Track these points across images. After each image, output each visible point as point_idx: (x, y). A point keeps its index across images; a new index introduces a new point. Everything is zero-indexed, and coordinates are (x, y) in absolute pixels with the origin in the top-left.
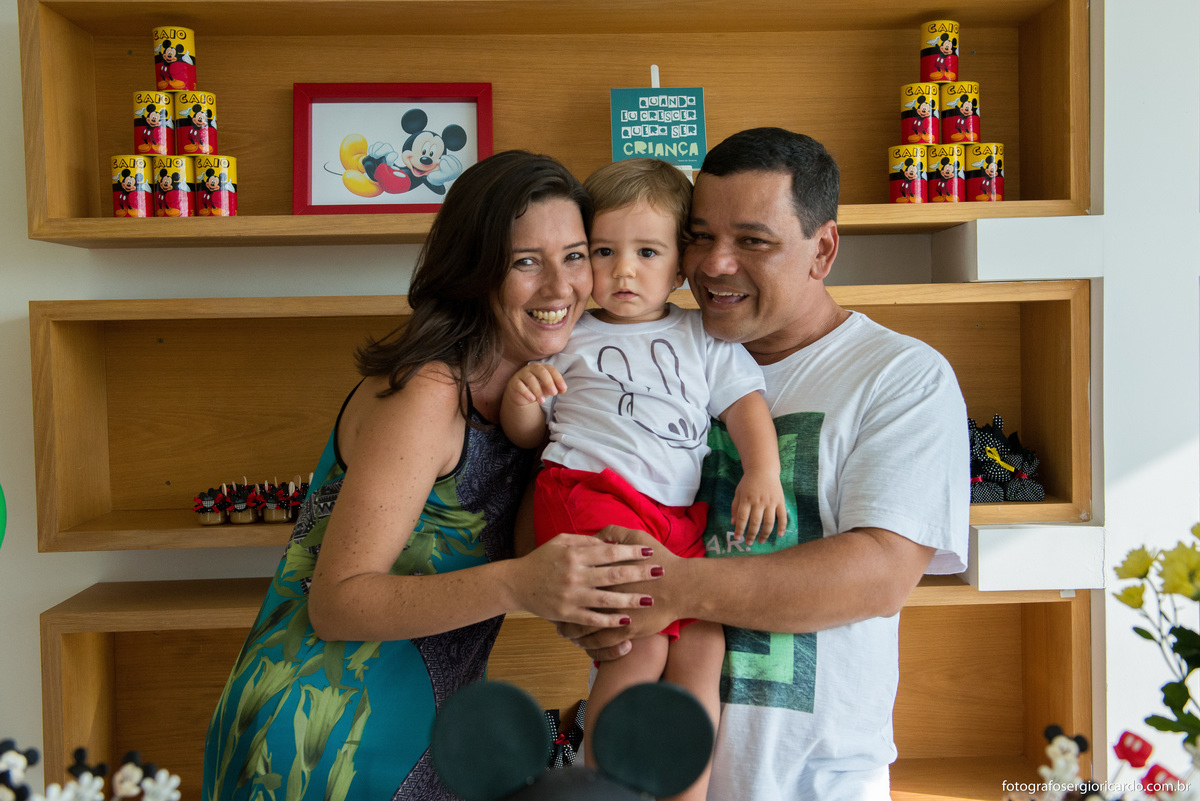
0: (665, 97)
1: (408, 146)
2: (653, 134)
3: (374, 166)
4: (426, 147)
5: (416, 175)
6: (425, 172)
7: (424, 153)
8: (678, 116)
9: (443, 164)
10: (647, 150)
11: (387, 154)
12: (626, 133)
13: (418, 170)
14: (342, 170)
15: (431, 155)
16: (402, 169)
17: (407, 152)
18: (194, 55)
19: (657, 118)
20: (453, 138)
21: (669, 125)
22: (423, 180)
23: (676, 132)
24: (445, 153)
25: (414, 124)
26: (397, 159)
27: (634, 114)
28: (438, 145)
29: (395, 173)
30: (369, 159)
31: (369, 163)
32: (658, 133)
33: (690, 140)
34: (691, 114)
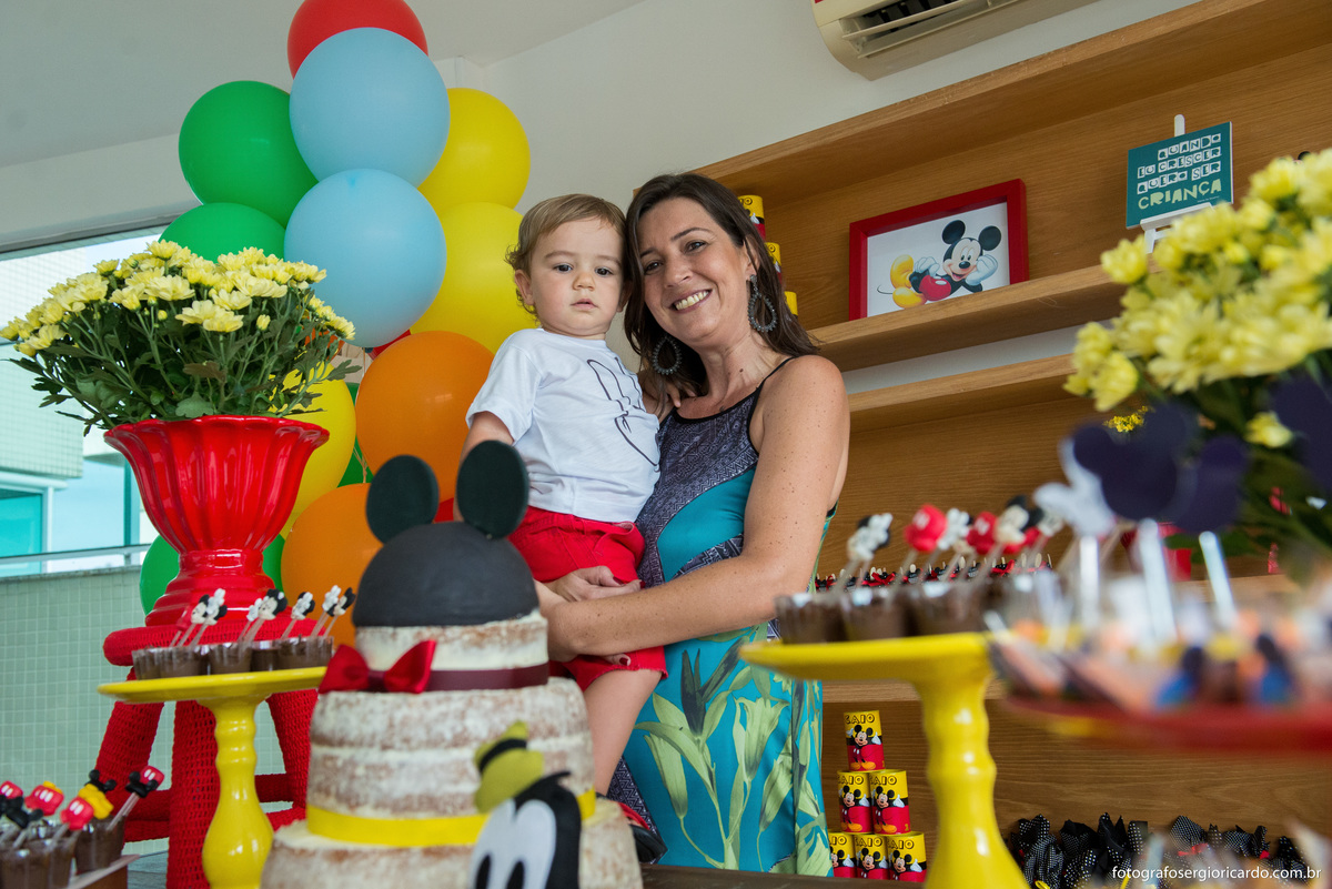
0: (1187, 143)
1: (948, 255)
2: (1172, 182)
3: (919, 281)
4: (965, 254)
5: (956, 279)
6: (964, 275)
7: (963, 258)
8: (1200, 157)
9: (980, 265)
10: (1163, 200)
11: (929, 267)
12: (1142, 188)
13: (957, 275)
14: (891, 289)
15: (969, 258)
16: (943, 278)
17: (948, 261)
18: (762, 216)
19: (1176, 166)
20: (989, 238)
21: (1189, 170)
22: (963, 283)
23: (1197, 174)
24: (981, 254)
25: (953, 233)
26: (939, 269)
27: (1151, 169)
28: (975, 248)
29: (937, 282)
30: (915, 274)
31: (915, 278)
32: (1178, 179)
33: (1211, 178)
34: (1215, 152)
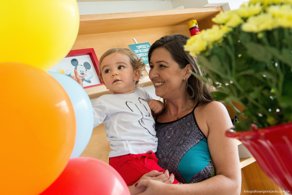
2: (145, 55)
6: (83, 77)
7: (81, 71)
8: (147, 50)
9: (87, 74)
11: (71, 73)
15: (83, 72)
19: (143, 51)
20: (87, 66)
22: (84, 79)
24: (86, 71)
25: (75, 63)
27: (137, 51)
28: (84, 69)
